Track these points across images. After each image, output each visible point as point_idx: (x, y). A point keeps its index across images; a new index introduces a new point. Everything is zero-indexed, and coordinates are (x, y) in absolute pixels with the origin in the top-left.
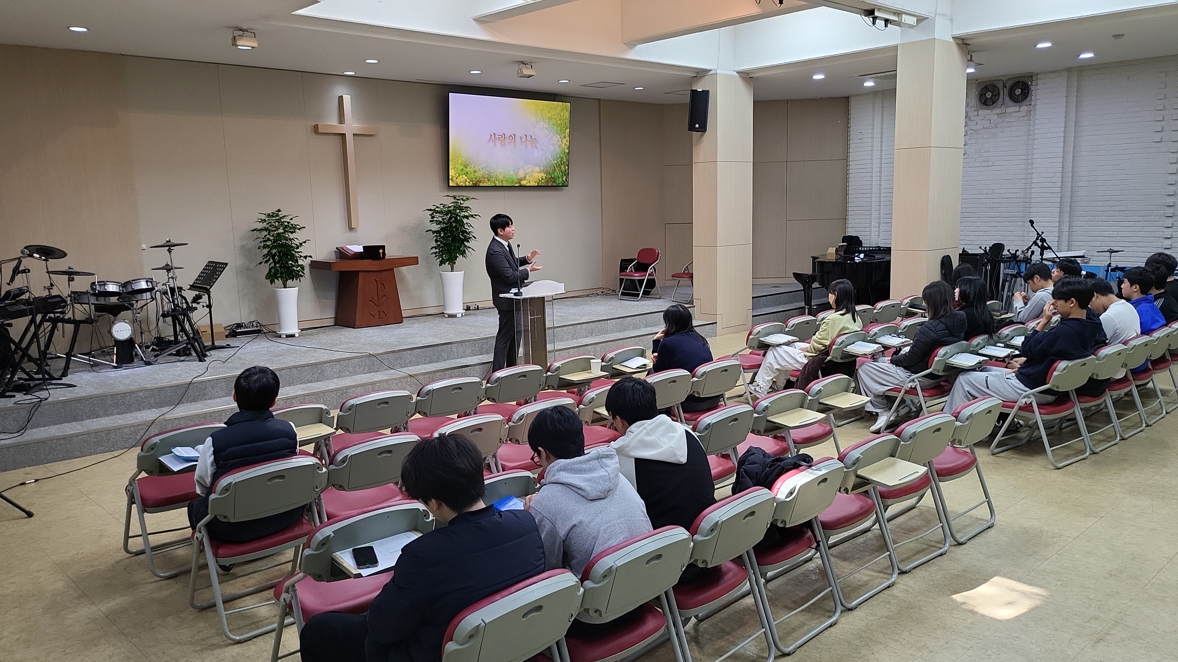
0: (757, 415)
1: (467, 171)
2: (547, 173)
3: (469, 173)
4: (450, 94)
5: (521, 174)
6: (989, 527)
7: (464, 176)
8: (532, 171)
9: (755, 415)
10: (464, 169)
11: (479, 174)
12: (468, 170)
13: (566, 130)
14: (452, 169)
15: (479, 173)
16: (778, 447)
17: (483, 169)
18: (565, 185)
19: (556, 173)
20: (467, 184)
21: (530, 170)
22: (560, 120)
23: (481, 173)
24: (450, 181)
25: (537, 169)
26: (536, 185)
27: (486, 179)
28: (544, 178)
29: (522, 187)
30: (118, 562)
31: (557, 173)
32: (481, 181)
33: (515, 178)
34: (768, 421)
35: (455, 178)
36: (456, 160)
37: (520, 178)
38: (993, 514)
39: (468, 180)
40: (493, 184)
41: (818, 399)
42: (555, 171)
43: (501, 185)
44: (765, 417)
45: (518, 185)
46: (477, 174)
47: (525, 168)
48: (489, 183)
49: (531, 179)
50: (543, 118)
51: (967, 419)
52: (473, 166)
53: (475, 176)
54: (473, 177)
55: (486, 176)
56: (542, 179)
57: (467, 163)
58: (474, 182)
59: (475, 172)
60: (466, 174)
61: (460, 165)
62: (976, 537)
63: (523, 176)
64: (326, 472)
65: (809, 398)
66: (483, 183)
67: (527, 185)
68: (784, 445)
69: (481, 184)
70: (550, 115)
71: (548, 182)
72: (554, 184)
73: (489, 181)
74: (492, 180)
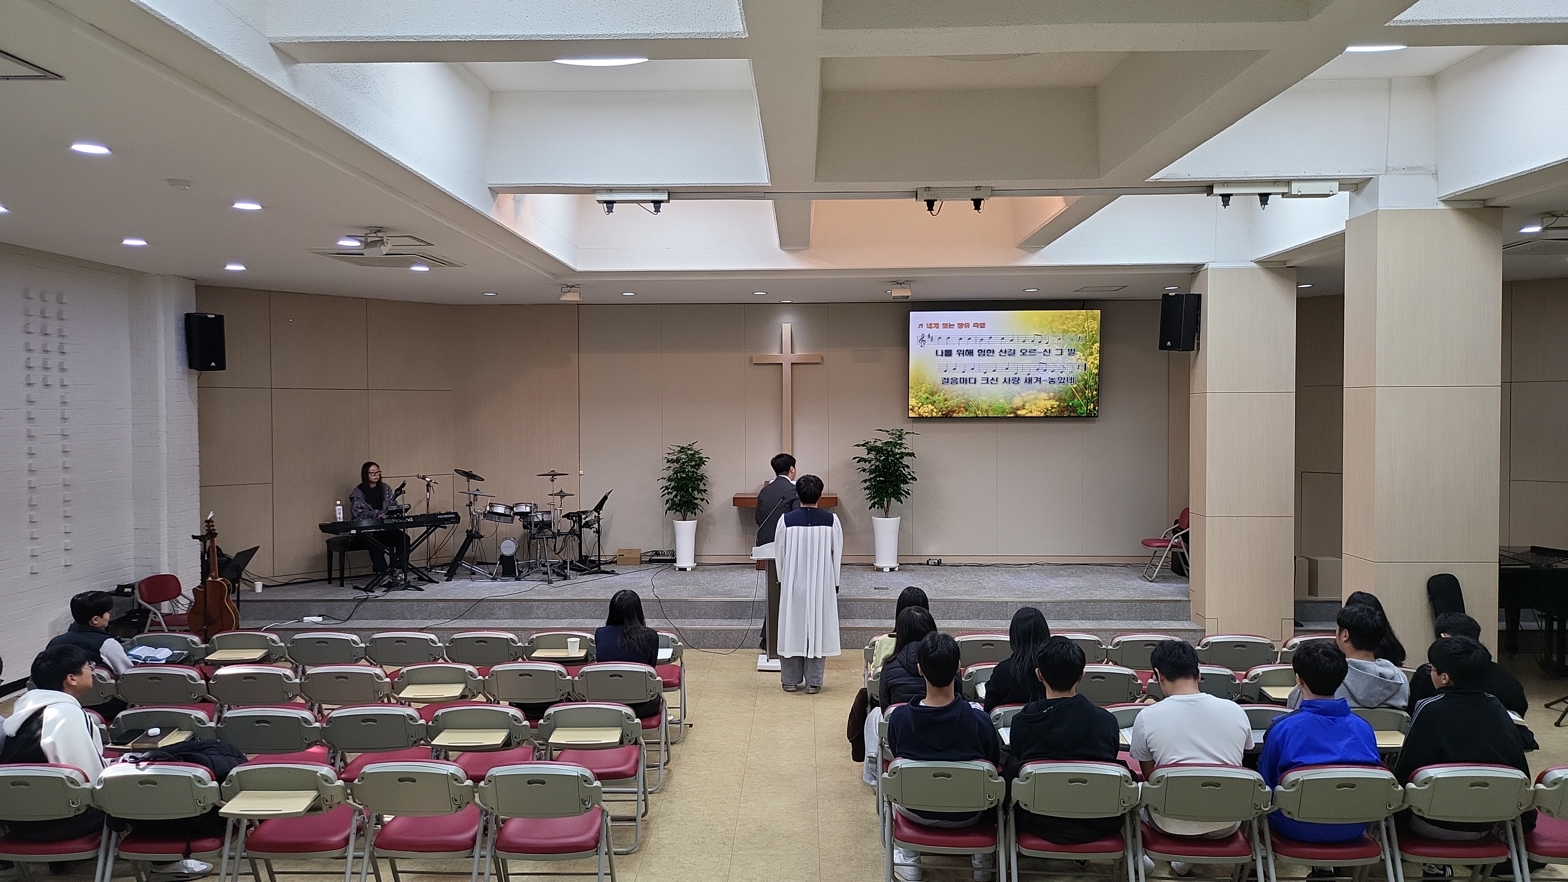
1: (934, 399)
2: (1060, 400)
3: (937, 402)
4: (911, 313)
5: (1017, 402)
7: (930, 405)
8: (1036, 399)
10: (930, 397)
11: (952, 403)
12: (936, 398)
13: (1093, 344)
14: (912, 398)
15: (952, 401)
17: (957, 397)
18: (1090, 416)
19: (1076, 400)
20: (934, 414)
21: (1033, 396)
22: (1083, 332)
23: (955, 401)
24: (910, 411)
25: (1044, 395)
26: (1042, 415)
27: (962, 409)
28: (1056, 406)
29: (1018, 418)
31: (1078, 400)
32: (955, 411)
33: (1007, 407)
35: (917, 408)
36: (919, 387)
37: (1015, 407)
39: (935, 410)
40: (972, 415)
42: (1074, 397)
43: (986, 415)
45: (1012, 415)
46: (948, 403)
47: (1023, 394)
48: (967, 413)
49: (1034, 407)
50: (1053, 332)
52: (942, 394)
53: (946, 405)
54: (943, 406)
55: (962, 405)
56: (1052, 408)
57: (935, 390)
58: (944, 412)
59: (945, 400)
60: (933, 403)
61: (924, 393)
63: (1020, 404)
66: (958, 413)
67: (1030, 415)
69: (954, 415)
70: (1065, 327)
71: (1063, 412)
72: (1072, 414)
73: (966, 410)
74: (972, 409)
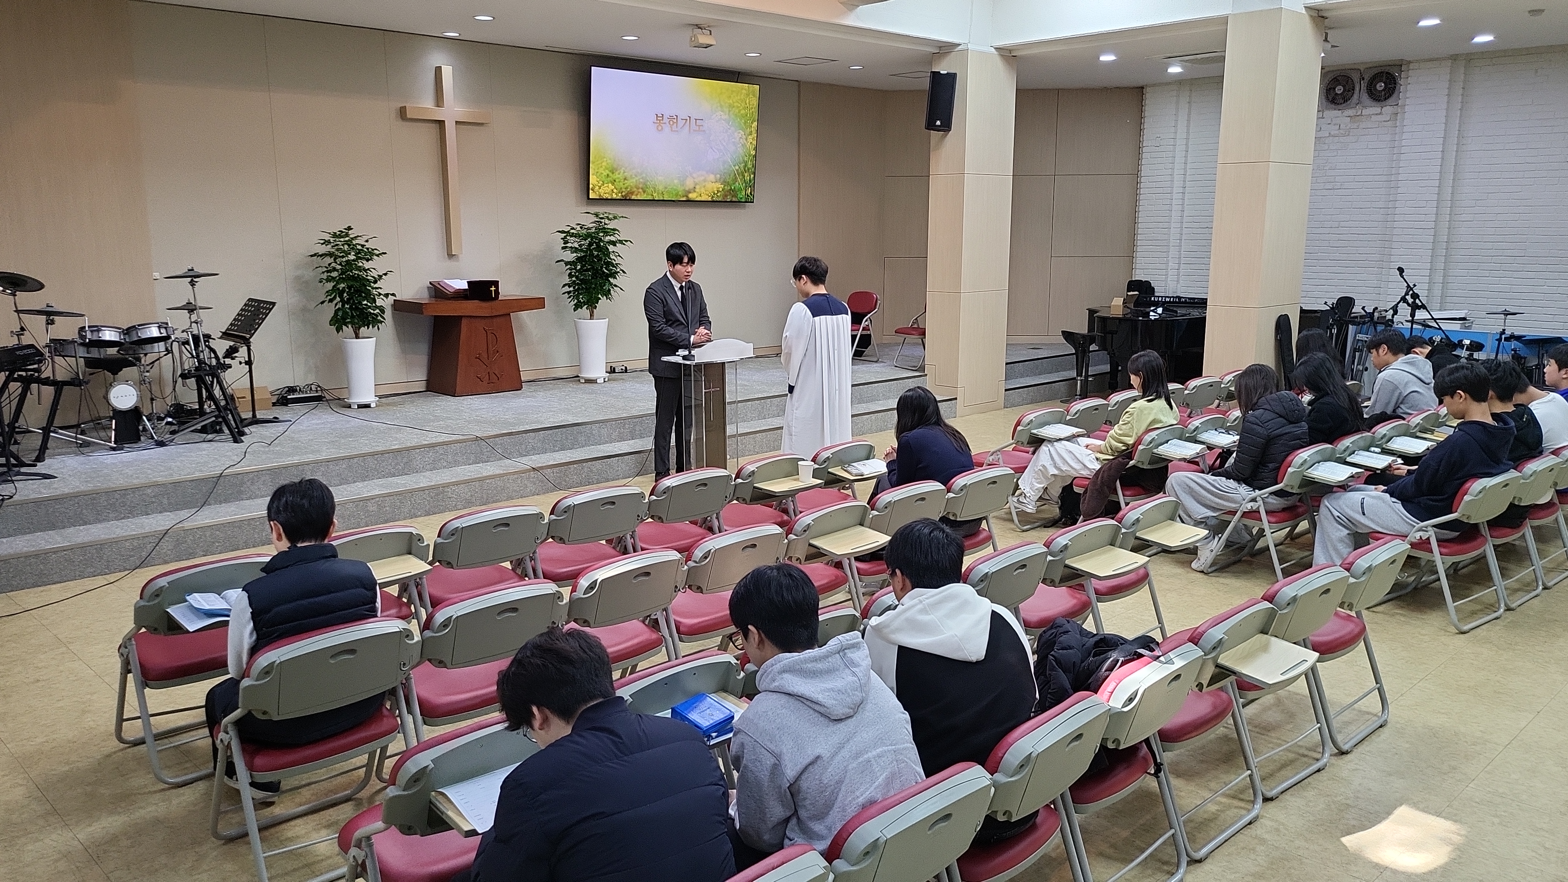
0: (1052, 558)
1: (615, 177)
2: (725, 183)
3: (617, 180)
4: (592, 68)
5: (689, 184)
6: (1381, 726)
7: (610, 185)
8: (705, 181)
9: (1049, 558)
10: (610, 174)
11: (631, 182)
12: (616, 176)
13: (752, 123)
14: (593, 174)
15: (632, 181)
16: (1074, 601)
17: (636, 176)
18: (749, 200)
19: (737, 183)
20: (614, 196)
21: (702, 178)
22: (744, 108)
23: (634, 180)
24: (591, 191)
25: (712, 177)
26: (710, 199)
27: (640, 190)
28: (721, 190)
29: (689, 202)
30: (109, 756)
31: (739, 184)
32: (633, 192)
33: (681, 189)
34: (1067, 566)
35: (597, 188)
36: (600, 162)
37: (687, 189)
38: (1386, 707)
39: (615, 191)
40: (650, 198)
41: (1134, 533)
42: (735, 180)
43: (662, 199)
44: (1062, 560)
45: (684, 199)
46: (628, 183)
47: (694, 175)
48: (645, 195)
49: (703, 190)
50: (721, 106)
51: (1364, 574)
52: (622, 171)
53: (626, 185)
54: (622, 186)
55: (641, 186)
56: (718, 191)
57: (615, 166)
58: (623, 194)
59: (625, 179)
60: (613, 182)
61: (604, 170)
62: (1365, 743)
63: (691, 187)
64: (418, 642)
65: (1123, 530)
66: (637, 195)
67: (699, 199)
68: (1084, 598)
69: (633, 197)
70: (731, 101)
71: (726, 196)
72: (734, 199)
73: (644, 192)
74: (649, 191)
